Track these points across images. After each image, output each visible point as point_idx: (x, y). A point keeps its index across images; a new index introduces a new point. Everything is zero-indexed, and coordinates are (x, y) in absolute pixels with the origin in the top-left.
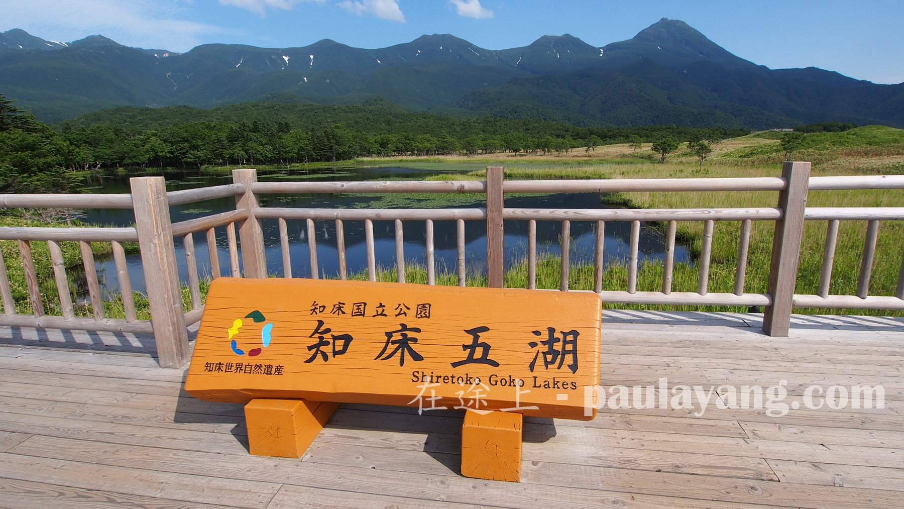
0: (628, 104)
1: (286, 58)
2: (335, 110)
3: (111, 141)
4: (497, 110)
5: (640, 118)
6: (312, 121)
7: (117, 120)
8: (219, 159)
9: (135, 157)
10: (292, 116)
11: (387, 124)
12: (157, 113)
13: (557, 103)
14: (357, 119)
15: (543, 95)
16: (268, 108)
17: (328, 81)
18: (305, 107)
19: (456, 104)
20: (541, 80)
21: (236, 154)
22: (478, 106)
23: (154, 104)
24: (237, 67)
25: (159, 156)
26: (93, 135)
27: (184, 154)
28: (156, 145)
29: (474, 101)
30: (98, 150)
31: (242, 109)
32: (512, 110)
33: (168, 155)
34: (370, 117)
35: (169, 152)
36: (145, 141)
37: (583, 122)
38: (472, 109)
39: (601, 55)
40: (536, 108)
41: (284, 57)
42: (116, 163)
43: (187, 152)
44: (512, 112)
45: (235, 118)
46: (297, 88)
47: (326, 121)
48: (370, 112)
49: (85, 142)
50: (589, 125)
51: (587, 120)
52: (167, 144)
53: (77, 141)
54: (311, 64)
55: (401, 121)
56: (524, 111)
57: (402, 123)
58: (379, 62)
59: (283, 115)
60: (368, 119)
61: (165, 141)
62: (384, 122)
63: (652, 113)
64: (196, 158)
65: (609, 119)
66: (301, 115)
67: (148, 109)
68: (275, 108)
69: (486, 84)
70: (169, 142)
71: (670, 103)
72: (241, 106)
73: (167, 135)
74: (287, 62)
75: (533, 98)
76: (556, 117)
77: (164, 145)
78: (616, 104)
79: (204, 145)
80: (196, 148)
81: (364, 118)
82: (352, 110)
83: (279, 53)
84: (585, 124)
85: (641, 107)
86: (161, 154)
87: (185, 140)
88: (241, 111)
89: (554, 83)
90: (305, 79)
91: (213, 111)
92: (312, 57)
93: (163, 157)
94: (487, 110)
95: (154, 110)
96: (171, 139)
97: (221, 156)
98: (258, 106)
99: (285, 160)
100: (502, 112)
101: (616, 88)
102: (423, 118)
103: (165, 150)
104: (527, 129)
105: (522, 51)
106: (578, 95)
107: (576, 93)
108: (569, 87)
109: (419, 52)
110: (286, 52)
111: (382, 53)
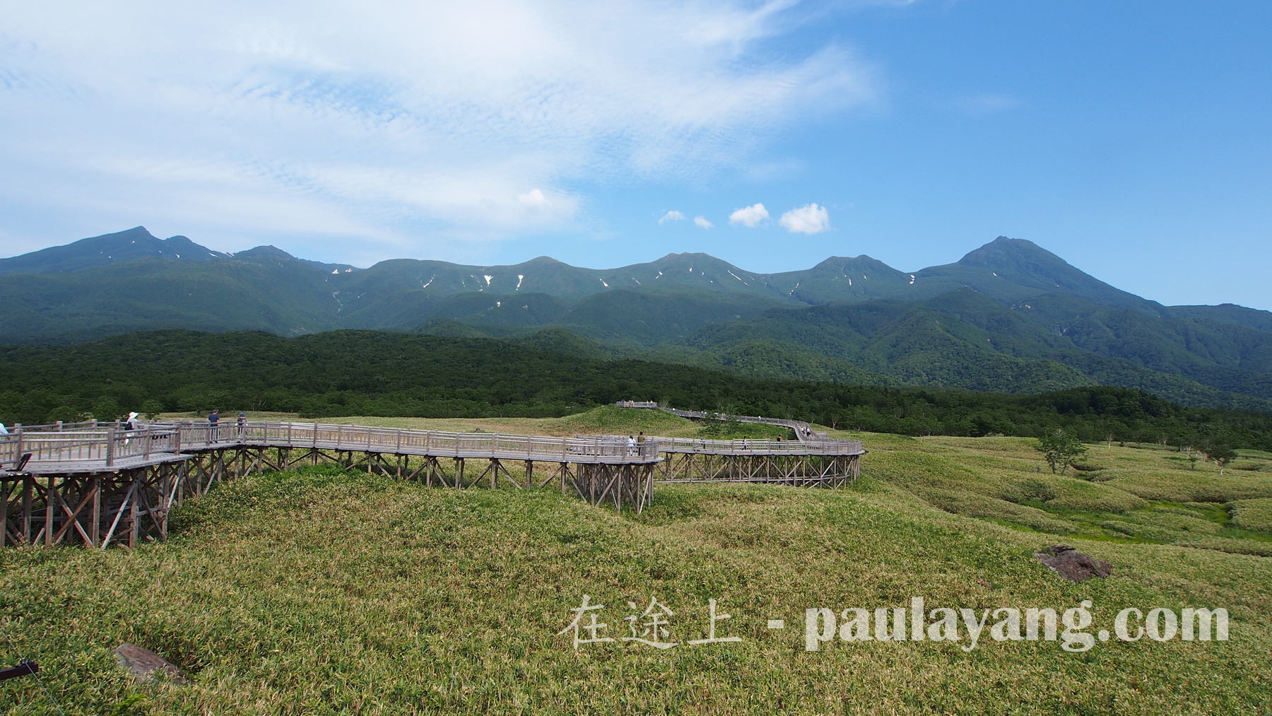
0: (926, 349)
1: (488, 278)
4: (730, 350)
5: (941, 369)
13: (823, 344)
15: (807, 332)
17: (527, 306)
19: (685, 341)
20: (810, 314)
24: (425, 286)
32: (744, 351)
37: (845, 372)
39: (911, 283)
40: (782, 349)
41: (486, 277)
44: (743, 354)
46: (482, 315)
51: (853, 369)
54: (519, 286)
56: (758, 354)
58: (606, 285)
63: (958, 362)
65: (896, 368)
69: (738, 317)
71: (995, 348)
74: (489, 283)
75: (793, 337)
76: (807, 364)
78: (909, 349)
83: (480, 271)
84: (848, 374)
85: (944, 353)
89: (828, 318)
90: (499, 303)
92: (521, 277)
94: (718, 350)
101: (912, 325)
105: (800, 276)
106: (861, 334)
107: (858, 331)
108: (850, 323)
109: (661, 274)
110: (489, 271)
111: (611, 275)
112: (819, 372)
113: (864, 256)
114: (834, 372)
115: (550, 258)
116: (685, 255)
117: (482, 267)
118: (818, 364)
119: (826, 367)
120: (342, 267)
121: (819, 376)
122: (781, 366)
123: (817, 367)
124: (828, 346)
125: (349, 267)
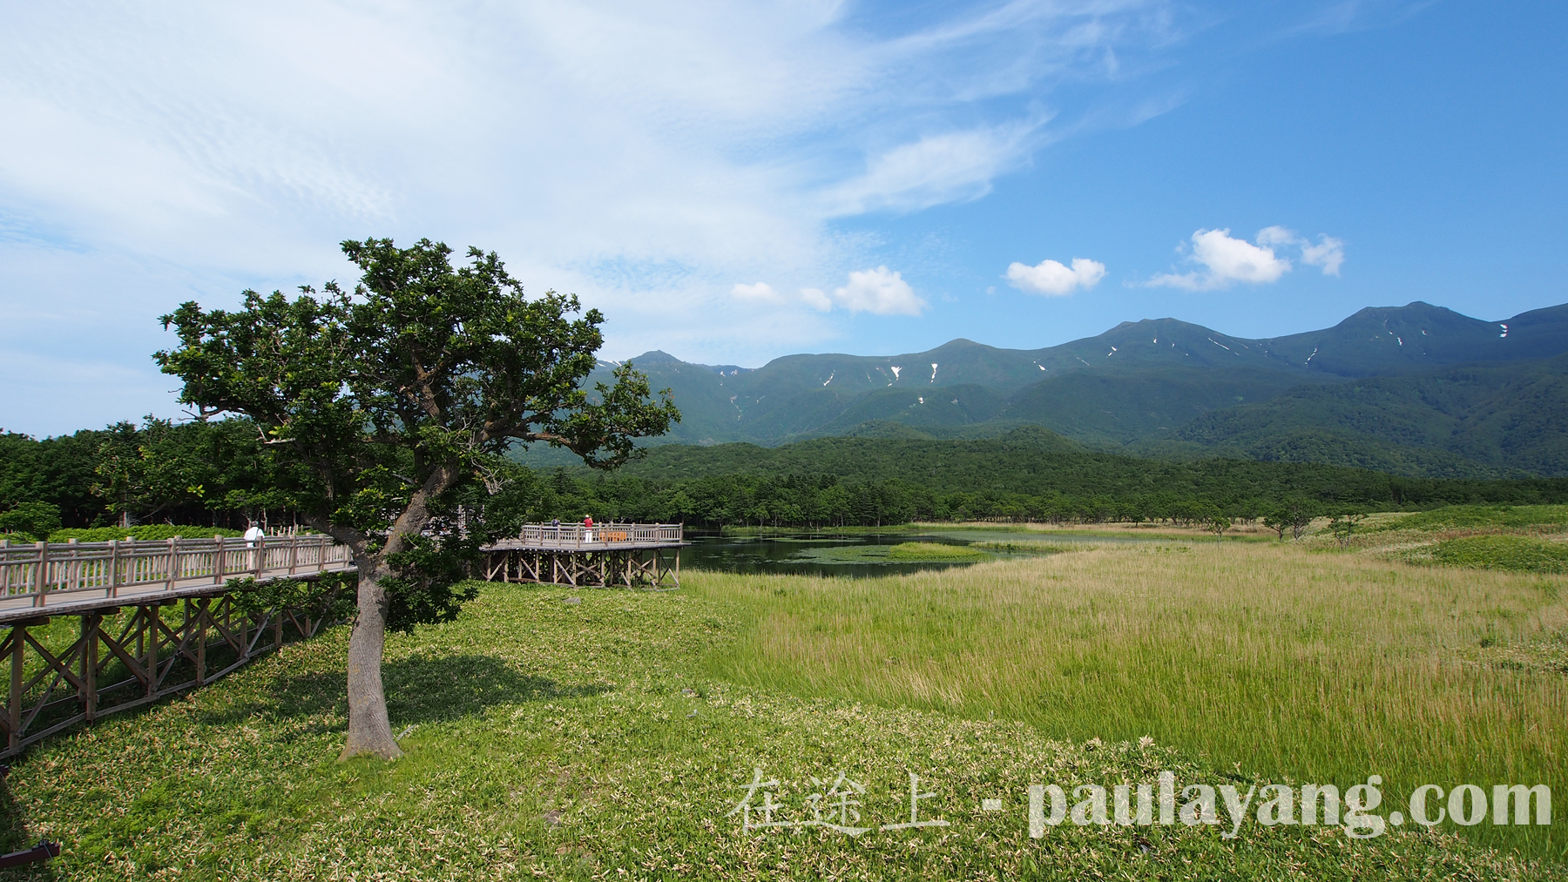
1: (896, 370)
2: (954, 447)
3: (639, 495)
4: (1259, 444)
6: (913, 465)
7: (659, 461)
8: (739, 519)
9: (657, 513)
10: (887, 457)
11: (1032, 470)
12: (707, 454)
13: (1394, 429)
14: (984, 463)
15: (1362, 414)
16: (855, 445)
17: (956, 401)
18: (910, 444)
19: (1177, 434)
20: (1357, 389)
21: (757, 514)
22: (1221, 437)
23: (710, 439)
24: (825, 385)
25: (682, 513)
26: (623, 488)
27: (708, 511)
28: (681, 501)
29: (1213, 428)
30: (624, 504)
31: (819, 447)
32: (1289, 444)
33: (691, 512)
34: (1005, 459)
35: (692, 509)
36: (671, 496)
37: (1453, 466)
38: (1209, 442)
39: (1504, 335)
40: (1341, 439)
41: (893, 368)
42: (640, 519)
43: (711, 509)
44: (1288, 448)
45: (804, 460)
46: (907, 414)
47: (933, 465)
48: (1012, 450)
49: (615, 496)
50: (1469, 472)
51: (1462, 462)
52: (692, 499)
53: (607, 494)
54: (933, 377)
55: (1056, 465)
56: (1311, 446)
57: (1056, 468)
58: (1043, 369)
59: (873, 456)
60: (1001, 462)
61: (690, 496)
62: (1027, 466)
64: (718, 516)
66: (899, 456)
67: (698, 448)
68: (865, 446)
69: (1241, 399)
70: (695, 498)
72: (818, 443)
73: (693, 490)
74: (897, 376)
75: (1339, 422)
76: (1387, 457)
77: (688, 501)
79: (729, 502)
80: (721, 505)
81: (996, 460)
82: (982, 448)
83: (886, 363)
84: (1458, 470)
86: (684, 511)
87: (711, 496)
88: (817, 450)
89: (1388, 393)
90: (921, 399)
91: (778, 451)
92: (935, 366)
93: (685, 514)
94: (1238, 444)
95: (706, 449)
96: (697, 494)
97: (740, 515)
98: (841, 442)
99: (815, 522)
100: (1268, 448)
101: (1537, 397)
102: (1096, 460)
103: (688, 506)
104: (1288, 480)
105: (1319, 338)
106: (1445, 413)
107: (1439, 409)
108: (1424, 398)
109: (1115, 350)
110: (896, 361)
111: (1048, 355)
112: (1411, 468)
113: (1419, 304)
114: (1433, 467)
115: (968, 340)
116: (1144, 322)
117: (886, 358)
118: (1404, 458)
119: (1419, 462)
120: (729, 369)
121: (1412, 473)
122: (1350, 461)
123: (1404, 462)
124: (1399, 433)
125: (734, 368)
